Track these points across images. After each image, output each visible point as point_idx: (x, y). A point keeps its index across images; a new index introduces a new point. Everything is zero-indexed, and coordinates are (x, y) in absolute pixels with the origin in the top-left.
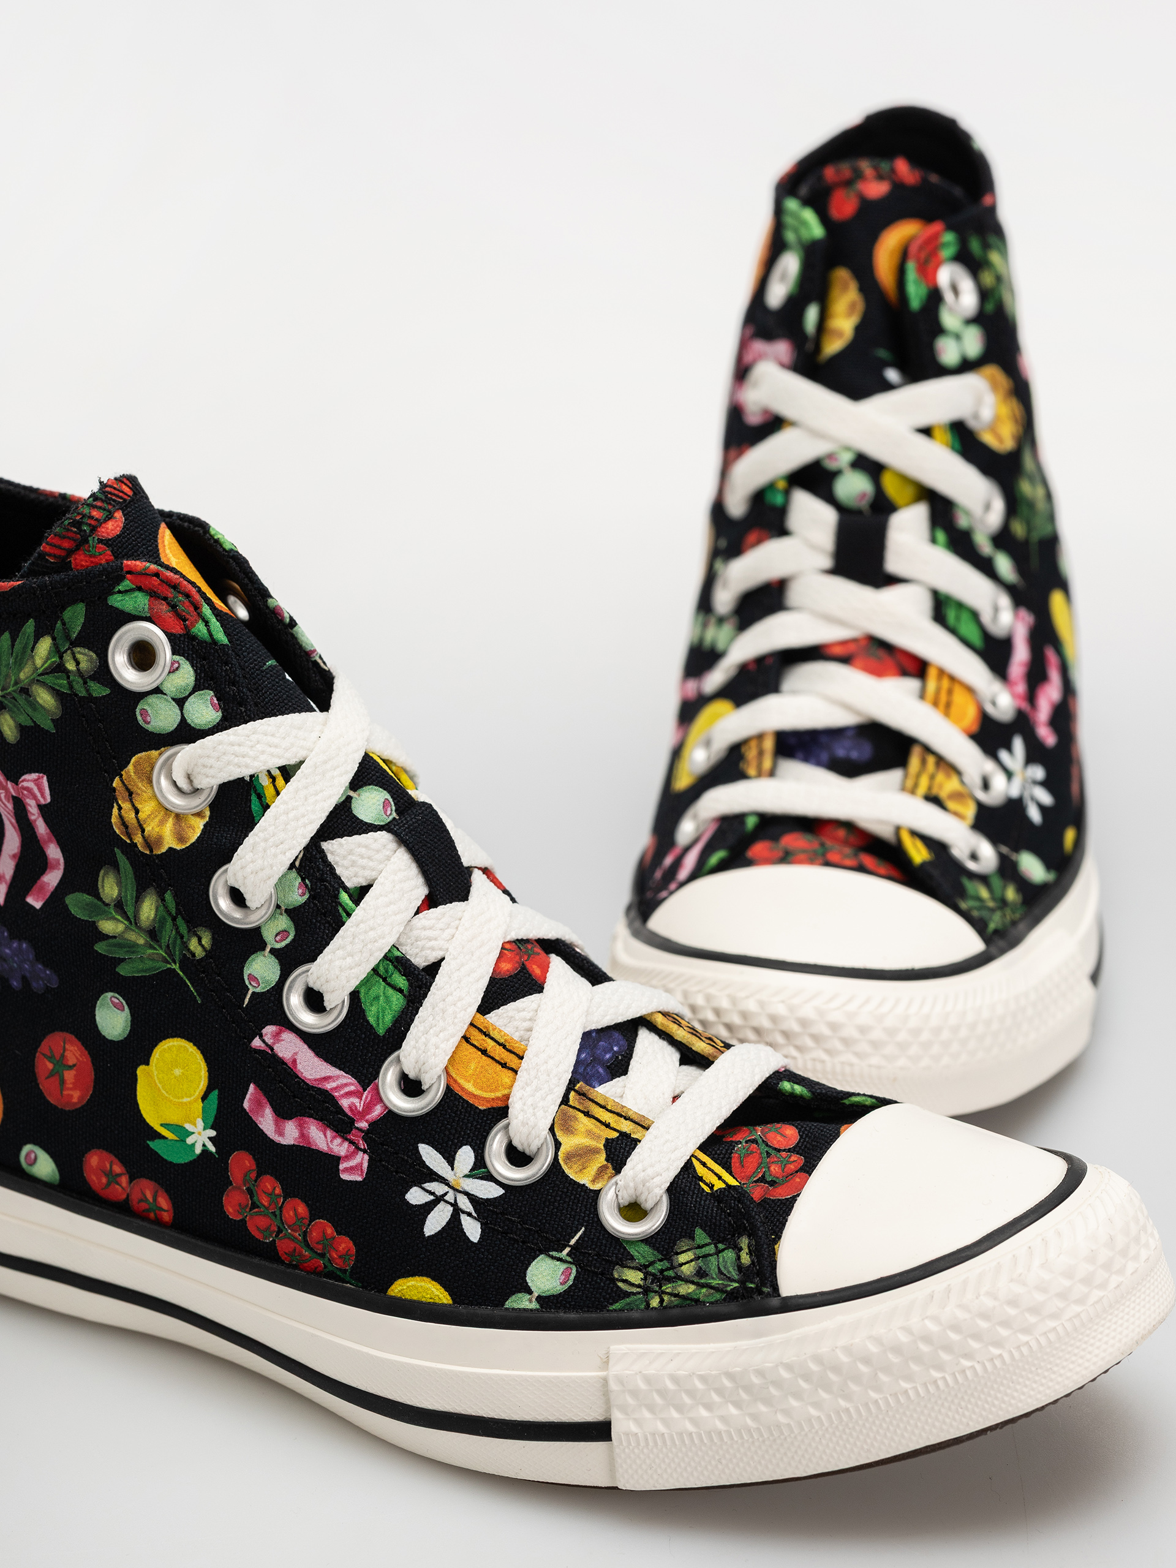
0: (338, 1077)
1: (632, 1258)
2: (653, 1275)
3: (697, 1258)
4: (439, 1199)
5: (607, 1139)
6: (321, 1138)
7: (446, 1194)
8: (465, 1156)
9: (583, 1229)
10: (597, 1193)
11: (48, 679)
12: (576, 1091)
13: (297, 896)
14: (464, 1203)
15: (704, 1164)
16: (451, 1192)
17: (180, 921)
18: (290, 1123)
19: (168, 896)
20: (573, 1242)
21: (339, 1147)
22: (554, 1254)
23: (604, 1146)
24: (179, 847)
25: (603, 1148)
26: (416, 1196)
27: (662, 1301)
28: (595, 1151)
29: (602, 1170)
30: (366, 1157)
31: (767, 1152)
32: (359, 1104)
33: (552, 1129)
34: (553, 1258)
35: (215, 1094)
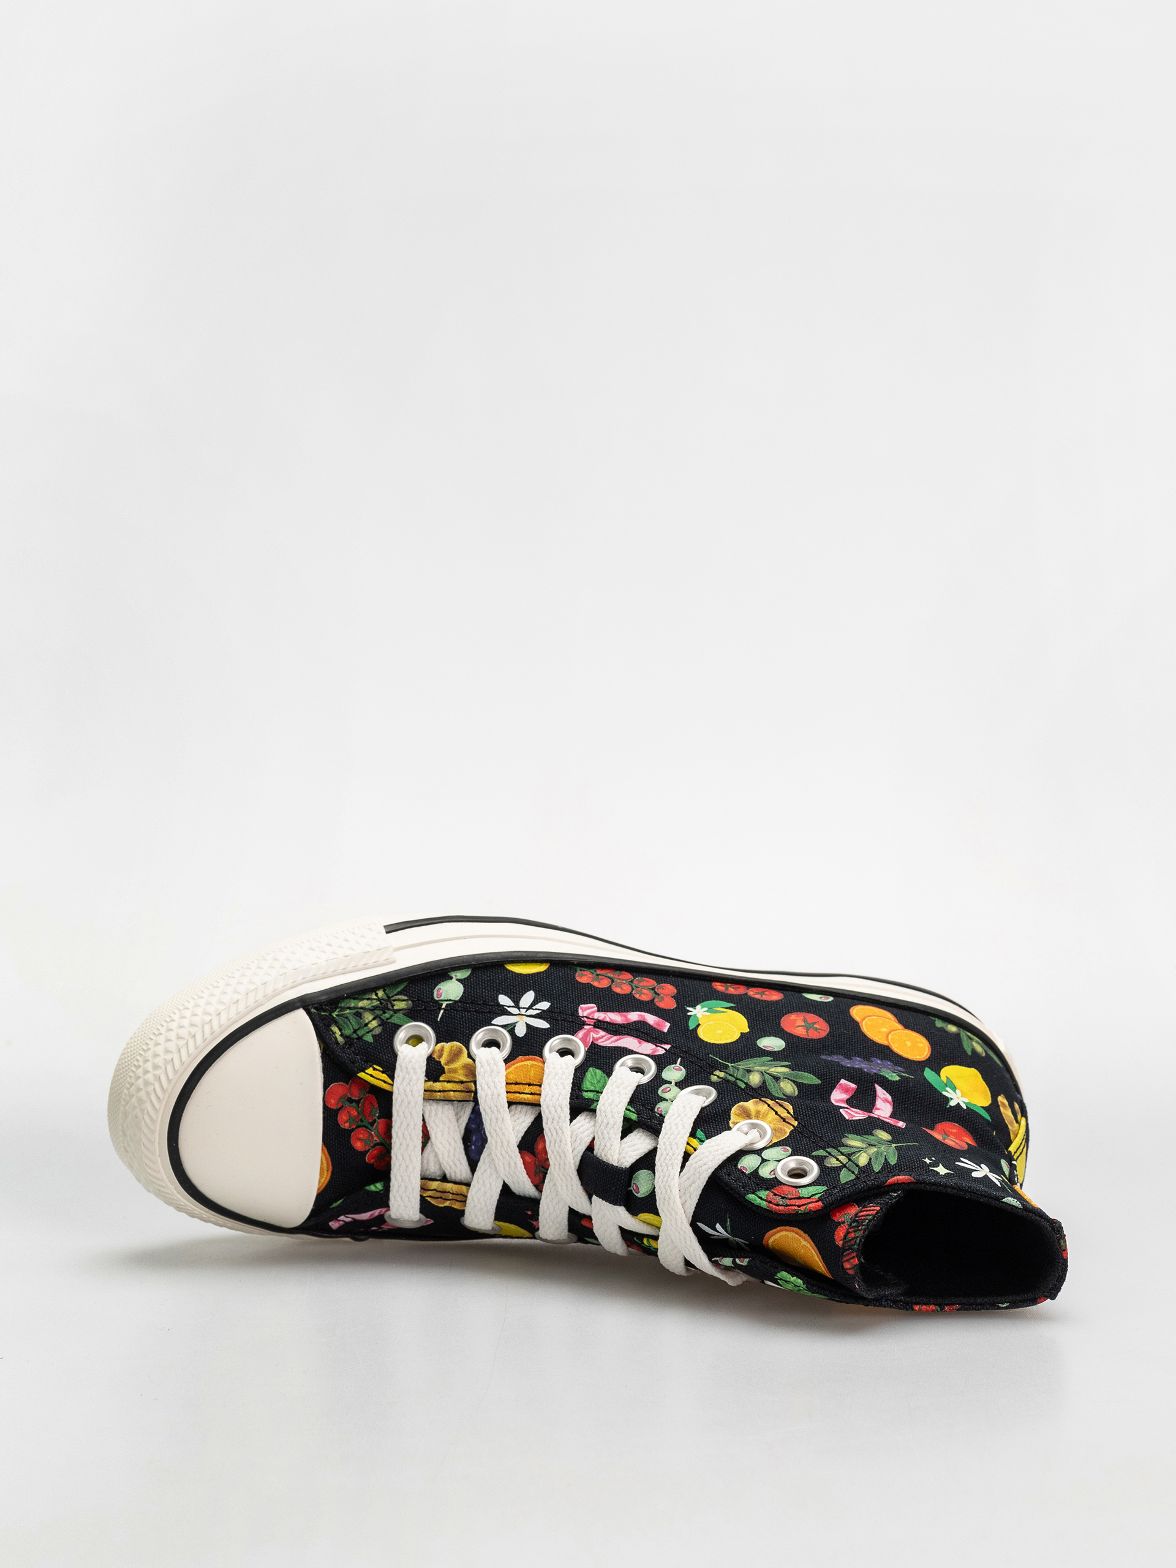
0: (612, 1042)
1: (404, 1014)
2: (389, 1009)
3: (366, 1025)
4: (530, 1008)
5: (444, 1073)
6: (615, 1017)
7: (526, 1011)
8: (521, 1031)
9: (439, 1020)
10: (438, 1042)
11: (854, 1150)
12: (473, 1092)
13: (661, 1106)
14: (514, 1011)
15: (385, 1082)
16: (523, 1013)
17: (733, 1079)
18: (635, 1020)
19: (743, 1086)
20: (442, 1011)
21: (601, 1016)
22: (451, 1002)
23: (444, 1068)
24: (742, 1103)
25: (445, 1067)
26: (545, 1005)
27: (376, 995)
28: (448, 1063)
29: (440, 1056)
30: (581, 1014)
31: (363, 1122)
32: (593, 1035)
33: (474, 1061)
34: (450, 1000)
35: (691, 1027)
